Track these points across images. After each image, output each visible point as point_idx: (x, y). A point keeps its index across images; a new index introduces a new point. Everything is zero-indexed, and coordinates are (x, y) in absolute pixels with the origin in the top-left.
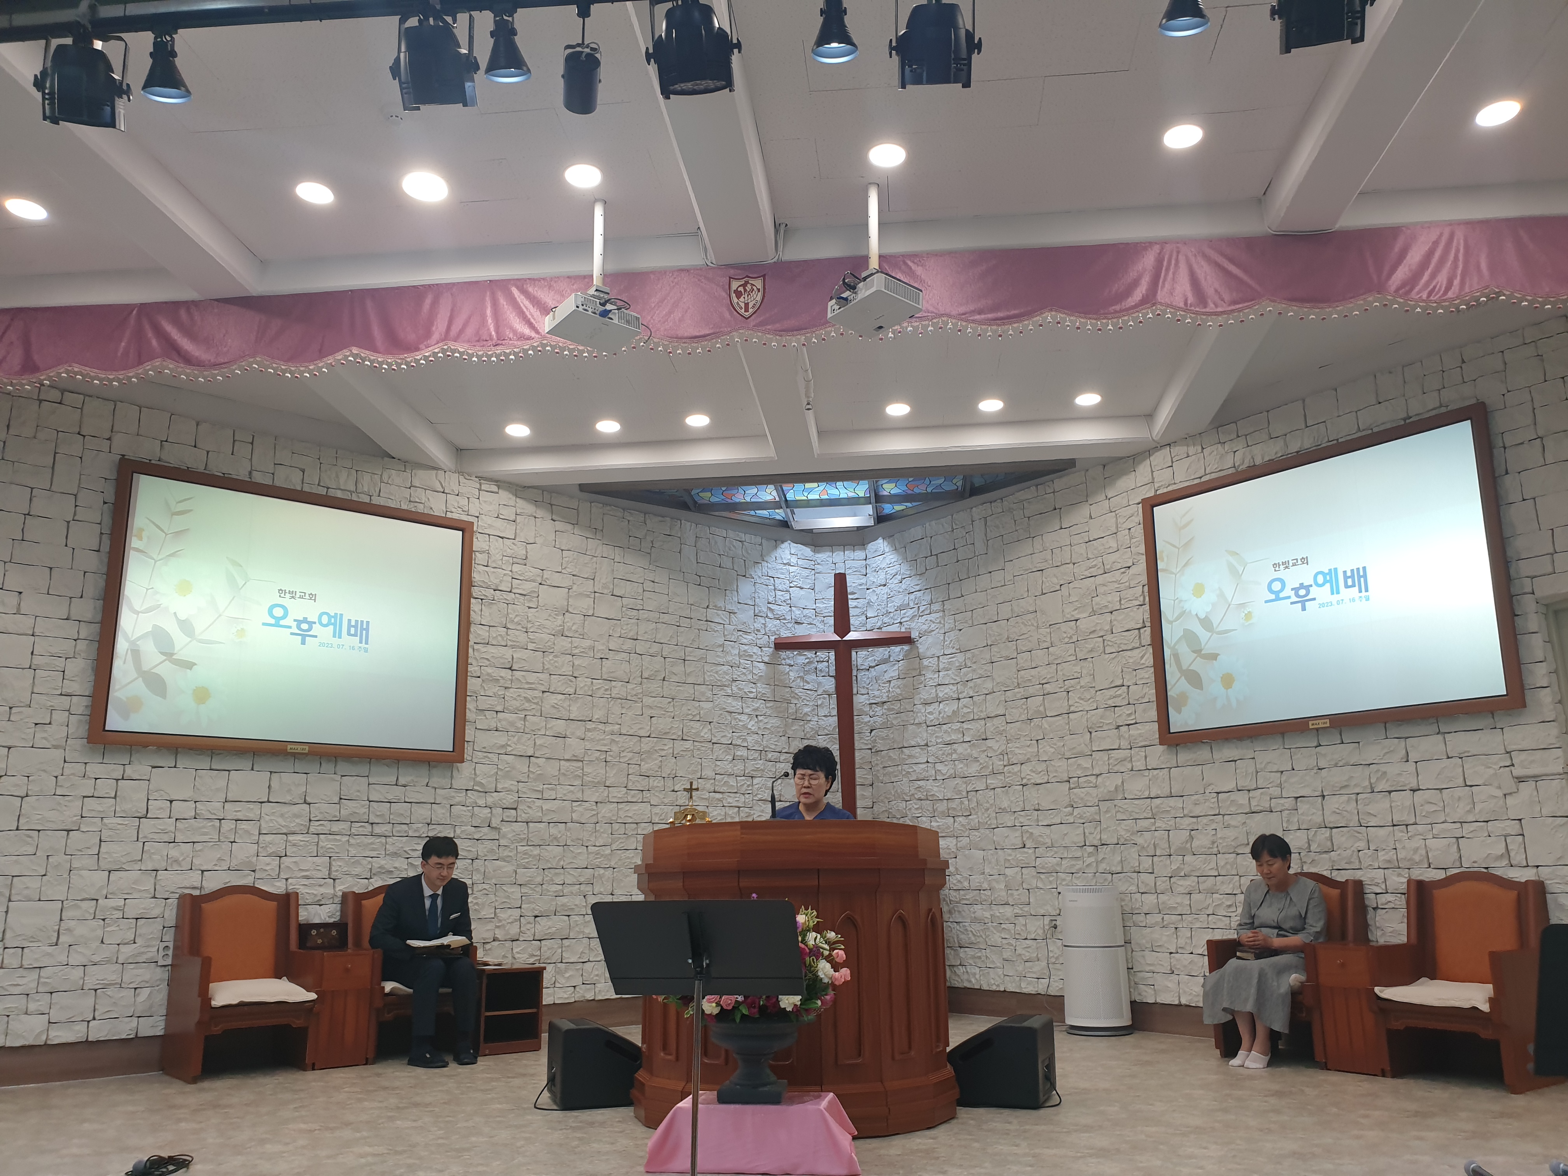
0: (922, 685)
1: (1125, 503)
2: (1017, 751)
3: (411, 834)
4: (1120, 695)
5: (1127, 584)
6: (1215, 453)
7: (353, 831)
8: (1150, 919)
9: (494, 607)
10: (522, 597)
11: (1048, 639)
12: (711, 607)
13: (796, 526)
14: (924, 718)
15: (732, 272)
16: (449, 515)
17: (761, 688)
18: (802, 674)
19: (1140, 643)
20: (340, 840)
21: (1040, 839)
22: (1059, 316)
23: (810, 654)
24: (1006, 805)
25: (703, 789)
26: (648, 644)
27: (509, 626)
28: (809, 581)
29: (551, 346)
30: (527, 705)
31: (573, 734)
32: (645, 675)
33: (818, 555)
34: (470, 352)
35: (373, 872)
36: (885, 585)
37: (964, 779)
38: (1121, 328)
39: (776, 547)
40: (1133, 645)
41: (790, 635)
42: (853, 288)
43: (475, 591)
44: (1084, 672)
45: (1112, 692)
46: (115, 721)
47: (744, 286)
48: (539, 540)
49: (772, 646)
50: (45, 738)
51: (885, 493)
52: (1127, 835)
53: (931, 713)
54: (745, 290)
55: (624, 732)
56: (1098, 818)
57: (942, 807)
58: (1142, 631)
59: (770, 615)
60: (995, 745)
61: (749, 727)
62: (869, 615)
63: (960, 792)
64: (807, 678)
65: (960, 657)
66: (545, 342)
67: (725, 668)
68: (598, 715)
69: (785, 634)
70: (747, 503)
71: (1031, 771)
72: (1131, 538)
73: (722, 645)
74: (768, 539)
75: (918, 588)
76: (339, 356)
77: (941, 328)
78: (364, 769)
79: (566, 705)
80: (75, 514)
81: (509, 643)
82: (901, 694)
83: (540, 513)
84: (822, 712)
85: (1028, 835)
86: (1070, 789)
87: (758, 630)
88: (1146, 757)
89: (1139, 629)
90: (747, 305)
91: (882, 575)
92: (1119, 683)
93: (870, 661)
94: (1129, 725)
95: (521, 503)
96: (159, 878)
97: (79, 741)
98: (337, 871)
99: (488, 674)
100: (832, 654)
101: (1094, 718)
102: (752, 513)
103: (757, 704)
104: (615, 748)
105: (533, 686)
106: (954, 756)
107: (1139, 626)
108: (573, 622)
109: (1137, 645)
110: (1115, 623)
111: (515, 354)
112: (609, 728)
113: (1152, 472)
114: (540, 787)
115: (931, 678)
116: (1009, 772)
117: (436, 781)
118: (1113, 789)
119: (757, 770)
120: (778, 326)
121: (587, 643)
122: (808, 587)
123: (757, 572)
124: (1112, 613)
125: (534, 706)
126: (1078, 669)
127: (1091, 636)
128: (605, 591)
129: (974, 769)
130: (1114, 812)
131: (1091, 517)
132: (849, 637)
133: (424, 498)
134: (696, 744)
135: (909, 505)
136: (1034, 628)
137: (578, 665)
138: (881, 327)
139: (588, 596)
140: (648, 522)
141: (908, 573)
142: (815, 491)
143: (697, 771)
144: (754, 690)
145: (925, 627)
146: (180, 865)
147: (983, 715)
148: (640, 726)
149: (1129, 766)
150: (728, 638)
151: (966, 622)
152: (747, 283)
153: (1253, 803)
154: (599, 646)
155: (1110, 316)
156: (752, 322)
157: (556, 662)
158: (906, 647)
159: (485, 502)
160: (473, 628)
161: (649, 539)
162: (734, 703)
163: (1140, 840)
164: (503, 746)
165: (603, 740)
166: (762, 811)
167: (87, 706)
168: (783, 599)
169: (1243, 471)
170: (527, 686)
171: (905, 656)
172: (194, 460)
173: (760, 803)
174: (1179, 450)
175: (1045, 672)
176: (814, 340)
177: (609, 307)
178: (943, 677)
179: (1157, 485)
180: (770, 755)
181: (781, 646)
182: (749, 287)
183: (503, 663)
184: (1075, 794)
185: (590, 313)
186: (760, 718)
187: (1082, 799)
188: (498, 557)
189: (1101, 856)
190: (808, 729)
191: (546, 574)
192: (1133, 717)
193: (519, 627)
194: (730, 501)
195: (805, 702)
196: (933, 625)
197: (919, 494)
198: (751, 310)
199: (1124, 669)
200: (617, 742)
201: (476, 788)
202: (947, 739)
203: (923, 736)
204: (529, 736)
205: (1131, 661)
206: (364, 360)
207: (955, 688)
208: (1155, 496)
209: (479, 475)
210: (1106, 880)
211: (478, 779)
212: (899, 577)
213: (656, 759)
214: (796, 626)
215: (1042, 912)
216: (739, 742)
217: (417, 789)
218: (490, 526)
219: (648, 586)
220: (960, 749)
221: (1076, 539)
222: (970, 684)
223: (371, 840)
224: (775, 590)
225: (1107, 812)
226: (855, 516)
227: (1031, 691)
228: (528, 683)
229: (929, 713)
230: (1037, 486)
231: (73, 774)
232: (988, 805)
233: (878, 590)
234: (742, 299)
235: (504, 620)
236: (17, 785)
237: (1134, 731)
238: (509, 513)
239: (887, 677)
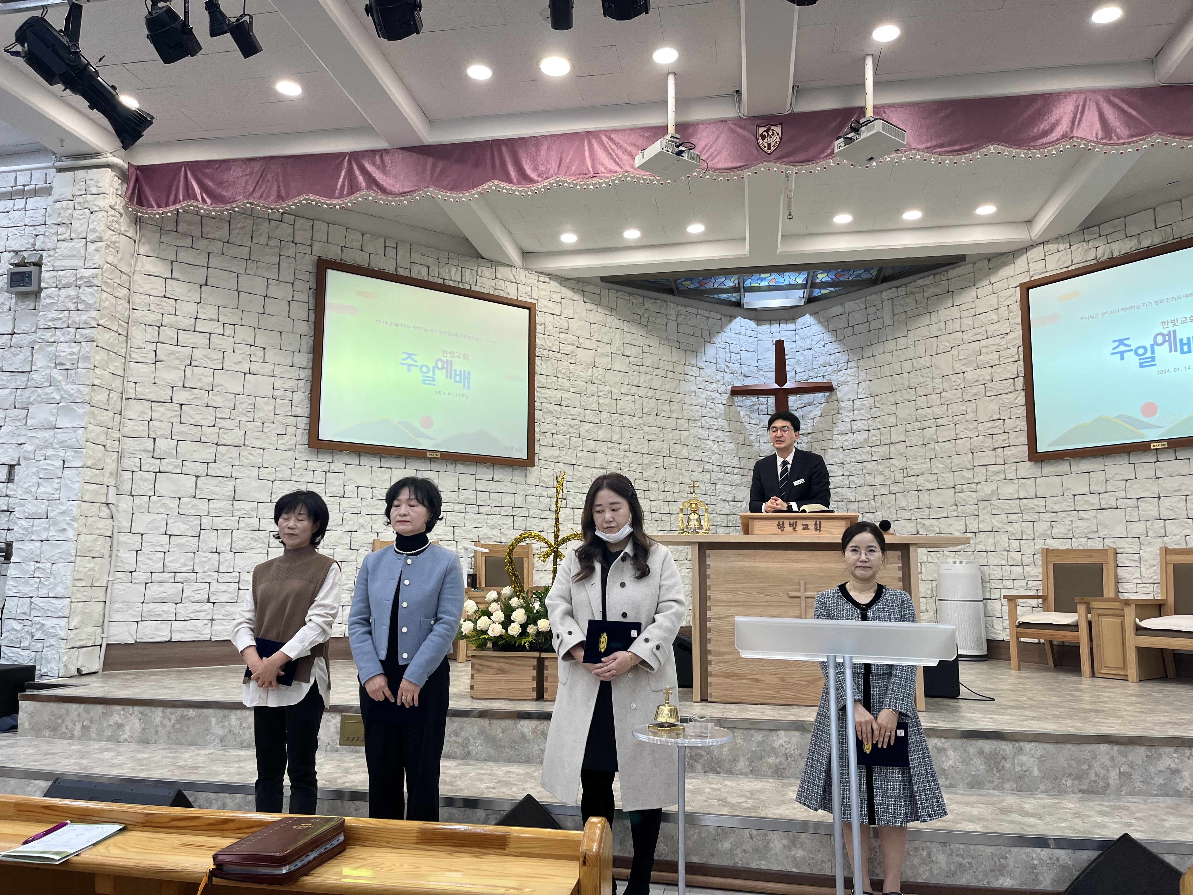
0: (840, 421)
1: (1005, 286)
2: (914, 467)
3: (502, 514)
4: (997, 427)
5: (1005, 346)
6: (1081, 249)
7: (467, 510)
8: (1017, 584)
9: (549, 362)
10: (566, 356)
11: (941, 387)
12: (687, 364)
13: (746, 306)
14: (840, 444)
15: (758, 122)
16: (520, 298)
17: (722, 423)
18: (748, 413)
19: (1015, 388)
20: (459, 516)
21: (931, 528)
22: (1000, 148)
23: (754, 399)
24: (904, 505)
25: (683, 491)
26: (646, 390)
27: (558, 375)
28: (753, 346)
29: (631, 177)
30: (571, 430)
31: (600, 450)
32: (645, 411)
33: (760, 327)
34: (575, 182)
35: (480, 537)
36: (811, 349)
37: (872, 487)
38: (1046, 156)
39: (731, 321)
40: (1009, 390)
41: (740, 385)
42: (856, 130)
43: (538, 352)
44: (969, 410)
45: (991, 424)
46: (325, 434)
47: (767, 131)
48: (576, 316)
49: (729, 392)
50: (282, 444)
51: (818, 281)
52: (999, 525)
53: (846, 441)
54: (768, 134)
55: (632, 450)
56: (976, 513)
57: (854, 506)
58: (1016, 380)
59: (727, 370)
60: (897, 462)
61: (713, 449)
62: (797, 371)
63: (868, 496)
64: (752, 415)
65: (871, 400)
66: (626, 174)
67: (697, 407)
68: (615, 438)
69: (737, 384)
70: (715, 289)
71: (925, 480)
72: (1010, 312)
73: (695, 392)
74: (726, 316)
75: (837, 350)
76: (485, 186)
77: (911, 158)
78: (472, 469)
79: (595, 430)
80: (293, 297)
81: (559, 387)
82: (823, 428)
83: (576, 297)
84: (762, 440)
85: (921, 525)
86: (955, 493)
87: (719, 381)
88: (1016, 470)
89: (1014, 378)
90: (769, 145)
91: (809, 341)
92: (997, 417)
93: (799, 404)
94: (1003, 447)
95: (564, 290)
96: (353, 536)
97: (304, 446)
98: (458, 536)
99: (547, 408)
100: (772, 400)
101: (975, 443)
102: (716, 296)
103: (719, 433)
104: (626, 461)
105: (575, 417)
106: (864, 471)
107: (1014, 376)
108: (598, 373)
109: (1012, 390)
110: (994, 374)
111: (606, 183)
112: (622, 447)
113: (1029, 263)
114: (581, 485)
115: (846, 415)
116: (908, 482)
117: (516, 479)
118: (989, 492)
119: (719, 479)
120: (792, 159)
121: (607, 388)
122: (753, 350)
123: (718, 340)
124: (992, 367)
125: (575, 431)
126: (964, 408)
127: (976, 384)
128: (618, 352)
129: (879, 479)
130: (989, 509)
131: (977, 298)
132: (786, 386)
133: (503, 286)
134: (678, 460)
135: (833, 289)
136: (928, 379)
137: (602, 404)
138: (872, 158)
139: (608, 356)
140: (646, 303)
141: (830, 339)
142: (768, 280)
143: (679, 479)
144: (716, 424)
145: (842, 379)
146: (365, 529)
147: (889, 441)
148: (642, 446)
149: (1003, 476)
150: (699, 386)
151: (876, 375)
152: (769, 129)
153: (1103, 502)
154: (615, 391)
155: (1038, 147)
156: (773, 156)
157: (588, 401)
158: (827, 394)
159: (542, 289)
160: (537, 376)
161: (646, 315)
162: (703, 432)
163: (1010, 529)
164: (556, 457)
165: (619, 455)
166: (723, 508)
167: (306, 424)
168: (735, 359)
169: (1103, 262)
170: (570, 417)
171: (826, 400)
172: (361, 259)
173: (721, 502)
174: (1052, 247)
175: (937, 410)
176: (818, 168)
177: (682, 148)
178: (857, 415)
179: (1031, 274)
180: (727, 469)
181: (736, 392)
182: (770, 132)
183: (556, 401)
184: (959, 497)
185: (670, 153)
186: (721, 443)
187: (964, 500)
188: (551, 328)
189: (978, 540)
190: (752, 452)
191: (581, 340)
192: (1007, 441)
193: (565, 377)
194: (702, 288)
195: (751, 433)
196: (849, 378)
197: (843, 281)
198: (772, 148)
199: (1001, 408)
200: (628, 457)
201: (541, 484)
202: (859, 459)
203: (840, 456)
204: (572, 451)
205: (1007, 401)
206: (502, 188)
207: (866, 423)
208: (1030, 281)
209: (538, 270)
210: (982, 556)
211: (542, 478)
212: (823, 343)
213: (653, 469)
214: (745, 378)
215: (931, 579)
216: (707, 459)
217: (505, 484)
218: (545, 306)
219: (646, 349)
220: (869, 465)
221: (965, 314)
222: (877, 419)
223: (478, 516)
224: (730, 352)
225: (984, 509)
226: (787, 298)
227: (926, 424)
228: (571, 415)
229: (845, 441)
230: (934, 275)
231: (300, 468)
232: (890, 505)
233: (806, 353)
234: (766, 140)
235: (555, 371)
236: (268, 474)
237: (1007, 452)
238: (556, 297)
239: (812, 415)
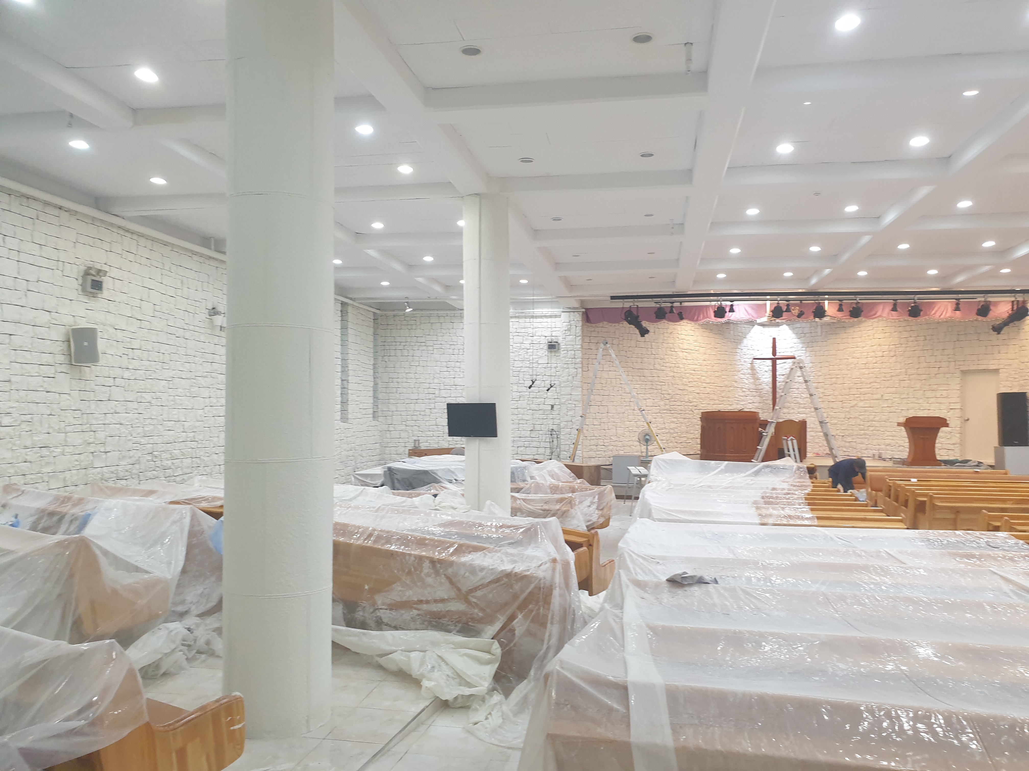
11: (839, 363)
12: (736, 348)
17: (750, 371)
23: (764, 361)
26: (723, 361)
32: (722, 370)
39: (752, 328)
41: (757, 356)
45: (857, 379)
49: (753, 359)
52: (857, 416)
53: (800, 380)
57: (802, 406)
59: (752, 349)
60: (821, 390)
61: (746, 382)
67: (741, 366)
68: (712, 381)
73: (740, 359)
75: (798, 342)
91: (785, 336)
93: (782, 364)
100: (771, 361)
103: (748, 376)
108: (707, 357)
123: (748, 336)
132: (776, 356)
134: (734, 388)
136: (834, 359)
137: (708, 368)
139: (710, 349)
141: (794, 338)
143: (734, 395)
145: (800, 355)
147: (817, 382)
148: (721, 384)
150: (741, 357)
151: (815, 354)
154: (712, 363)
158: (793, 360)
163: (861, 417)
171: (793, 362)
175: (838, 372)
180: (751, 390)
184: (843, 405)
196: (803, 354)
203: (797, 385)
212: (791, 337)
214: (759, 353)
216: (744, 387)
221: (849, 337)
222: (813, 373)
227: (833, 377)
237: (862, 390)
239: (785, 367)
